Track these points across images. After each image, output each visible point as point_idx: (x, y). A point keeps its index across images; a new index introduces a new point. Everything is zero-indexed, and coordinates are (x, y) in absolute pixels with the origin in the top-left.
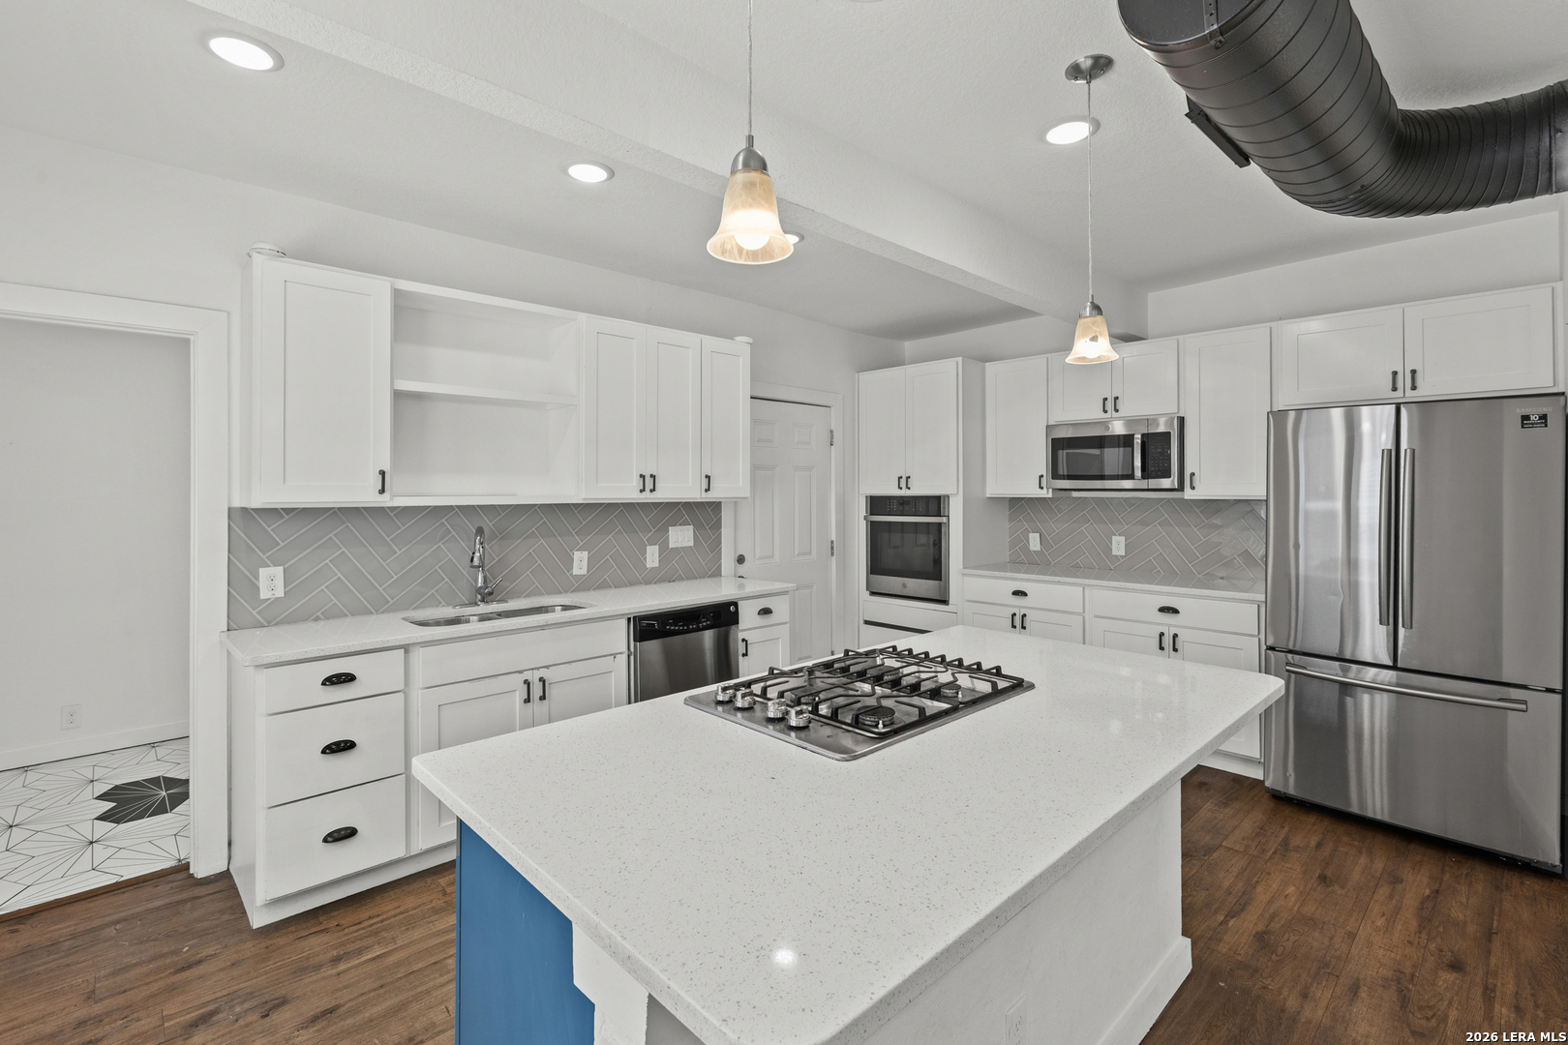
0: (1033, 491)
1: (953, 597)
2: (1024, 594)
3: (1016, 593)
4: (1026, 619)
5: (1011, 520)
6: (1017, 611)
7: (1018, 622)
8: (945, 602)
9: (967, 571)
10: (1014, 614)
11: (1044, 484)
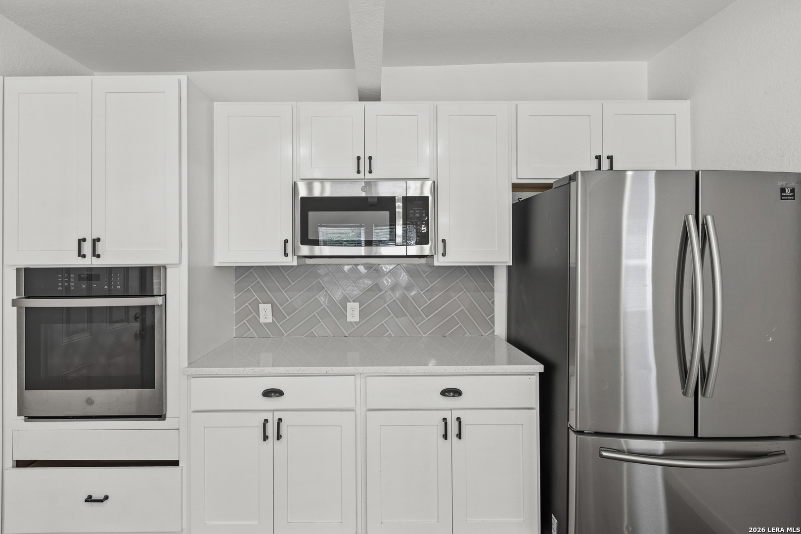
0: (277, 259)
1: (172, 407)
2: (279, 393)
3: (268, 393)
4: (283, 425)
5: (237, 291)
6: (268, 416)
7: (271, 430)
8: (161, 417)
9: (194, 371)
10: (266, 421)
11: (289, 250)
